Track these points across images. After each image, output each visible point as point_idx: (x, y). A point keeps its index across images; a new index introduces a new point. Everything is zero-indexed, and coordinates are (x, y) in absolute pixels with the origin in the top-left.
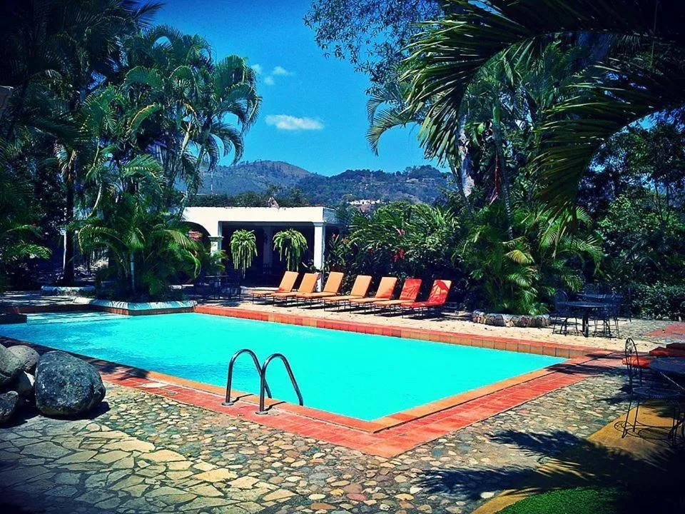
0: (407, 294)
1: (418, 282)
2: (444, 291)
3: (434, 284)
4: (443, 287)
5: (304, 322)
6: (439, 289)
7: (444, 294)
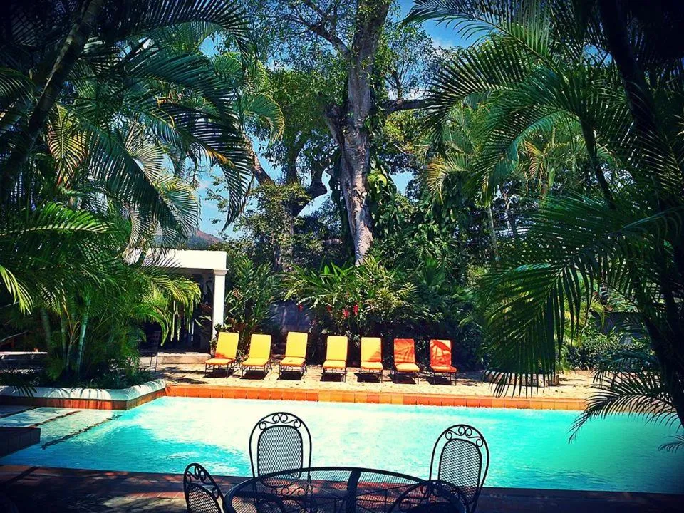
0: (403, 356)
1: (411, 343)
2: (446, 352)
3: (431, 345)
4: (443, 347)
5: (381, 399)
6: (439, 350)
7: (447, 355)
